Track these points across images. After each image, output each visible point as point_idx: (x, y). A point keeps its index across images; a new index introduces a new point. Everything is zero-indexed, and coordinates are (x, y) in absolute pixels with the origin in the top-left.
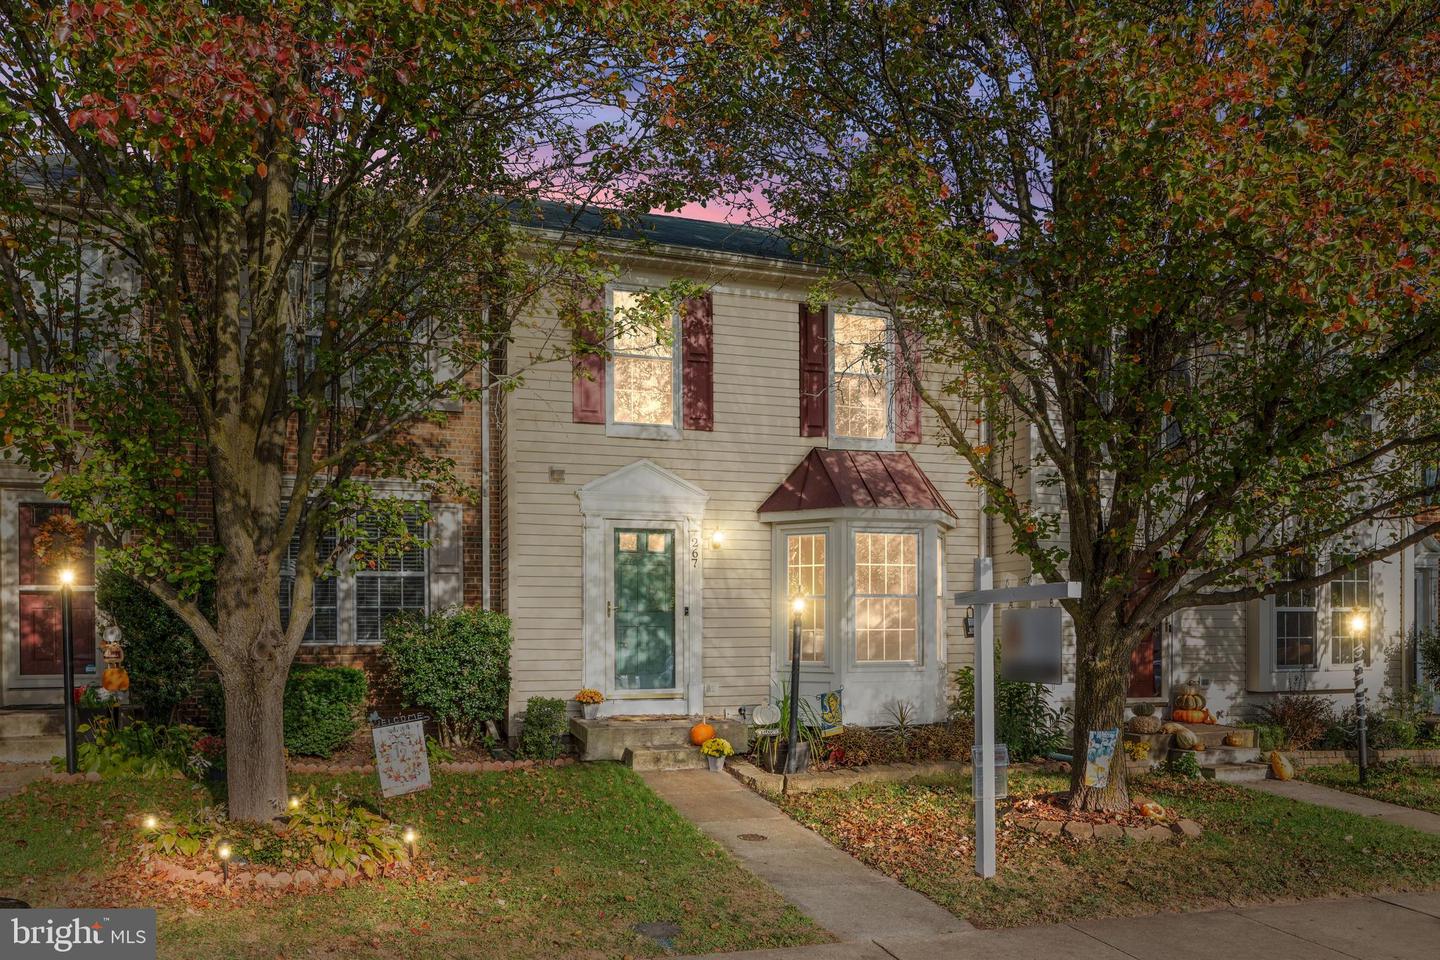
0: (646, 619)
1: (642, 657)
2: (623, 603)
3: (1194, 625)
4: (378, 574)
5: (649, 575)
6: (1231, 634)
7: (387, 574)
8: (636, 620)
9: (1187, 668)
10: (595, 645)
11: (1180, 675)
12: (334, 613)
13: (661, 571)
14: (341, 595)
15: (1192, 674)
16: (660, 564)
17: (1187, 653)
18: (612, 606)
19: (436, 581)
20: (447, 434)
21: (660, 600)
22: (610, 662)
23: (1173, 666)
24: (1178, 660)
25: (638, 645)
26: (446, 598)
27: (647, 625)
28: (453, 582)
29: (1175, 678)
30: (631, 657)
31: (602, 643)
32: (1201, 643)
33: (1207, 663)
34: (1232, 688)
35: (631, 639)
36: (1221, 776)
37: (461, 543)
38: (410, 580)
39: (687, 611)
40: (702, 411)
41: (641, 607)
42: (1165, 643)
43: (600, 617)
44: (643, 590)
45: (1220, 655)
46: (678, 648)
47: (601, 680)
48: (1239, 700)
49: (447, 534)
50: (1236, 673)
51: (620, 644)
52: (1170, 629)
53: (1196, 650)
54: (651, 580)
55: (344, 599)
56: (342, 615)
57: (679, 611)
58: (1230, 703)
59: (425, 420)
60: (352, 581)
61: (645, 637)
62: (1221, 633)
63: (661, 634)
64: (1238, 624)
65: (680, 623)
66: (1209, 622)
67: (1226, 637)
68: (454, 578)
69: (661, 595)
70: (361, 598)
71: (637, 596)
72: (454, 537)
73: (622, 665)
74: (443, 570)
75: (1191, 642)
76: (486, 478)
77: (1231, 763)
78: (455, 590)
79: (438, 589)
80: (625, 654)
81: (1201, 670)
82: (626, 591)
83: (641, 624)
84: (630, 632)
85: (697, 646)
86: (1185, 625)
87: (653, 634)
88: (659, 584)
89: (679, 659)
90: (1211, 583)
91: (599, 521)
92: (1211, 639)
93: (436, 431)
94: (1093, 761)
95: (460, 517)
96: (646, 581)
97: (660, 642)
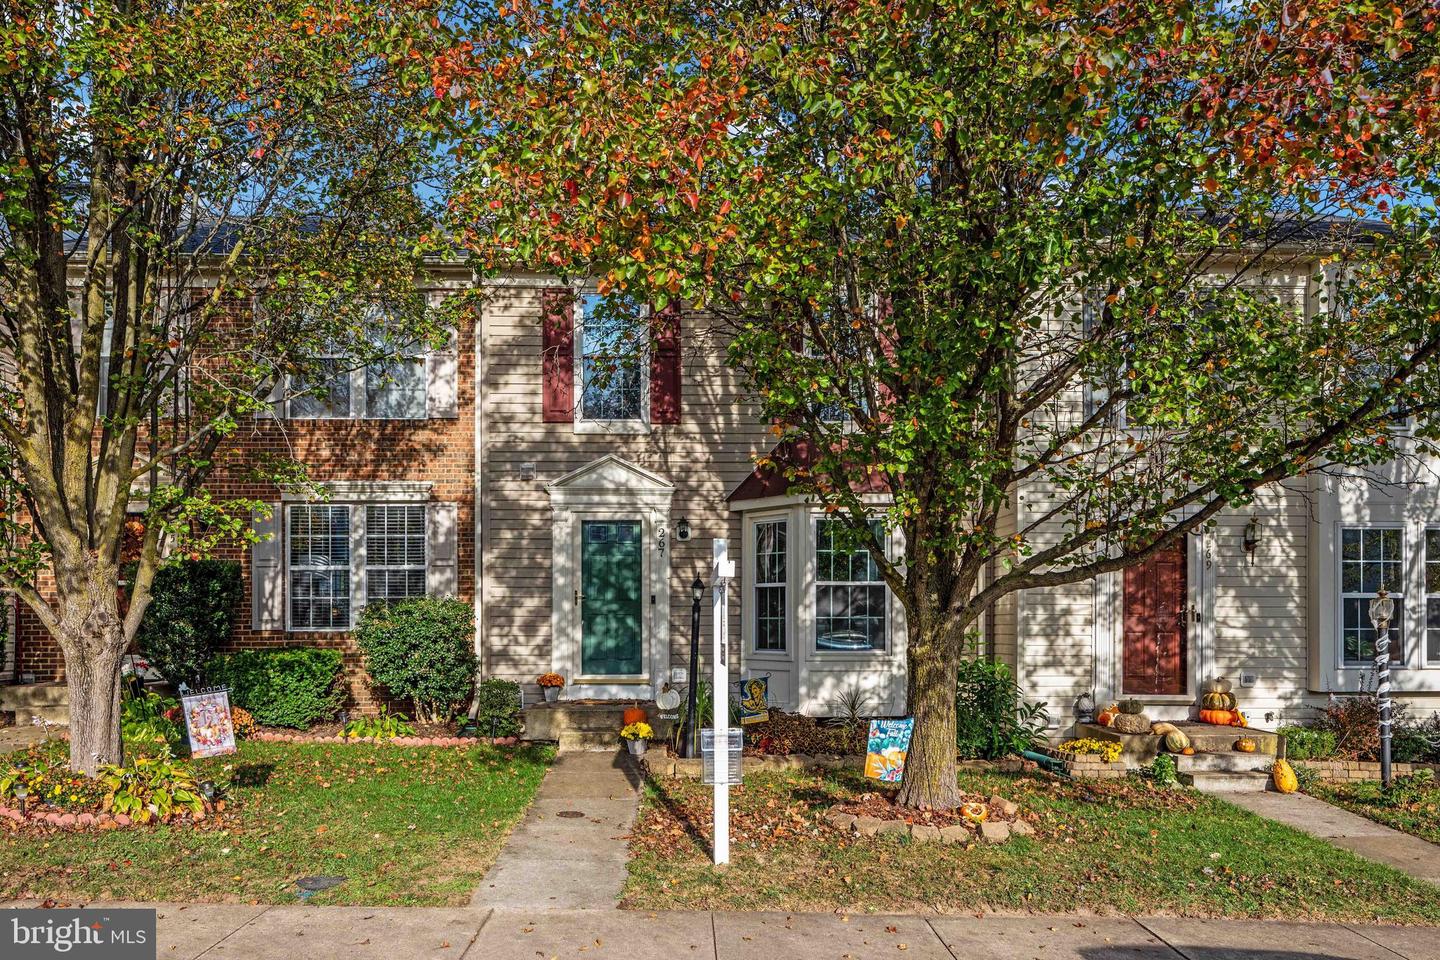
0: (614, 607)
1: (611, 643)
2: (592, 592)
3: (1232, 613)
4: (384, 568)
5: (619, 564)
6: (1285, 624)
7: (392, 567)
8: (605, 608)
9: (1224, 662)
10: (562, 632)
11: (1213, 670)
12: (347, 603)
13: (630, 560)
14: (352, 586)
15: (1230, 670)
16: (628, 554)
17: (1221, 646)
18: (580, 595)
19: (433, 573)
20: (444, 439)
21: (628, 589)
22: (576, 648)
23: (1203, 660)
24: (1209, 653)
25: (607, 631)
26: (442, 588)
27: (615, 612)
28: (448, 574)
29: (1205, 673)
30: (599, 644)
31: (569, 630)
32: (1242, 634)
33: (1252, 657)
34: (1287, 687)
35: (599, 626)
36: (1200, 784)
37: (456, 538)
38: (413, 573)
39: (653, 600)
40: (669, 404)
41: (609, 595)
42: (1190, 634)
43: (567, 606)
44: (612, 579)
45: (1270, 648)
46: (645, 635)
47: (569, 665)
48: (1296, 701)
49: (442, 530)
50: (1292, 669)
51: (588, 630)
52: (1199, 618)
53: (1236, 642)
54: (620, 570)
55: (356, 590)
56: (354, 604)
57: (646, 599)
58: (1282, 704)
59: (424, 427)
60: (362, 573)
61: (614, 625)
62: (1271, 623)
63: (630, 621)
64: (1295, 612)
65: (646, 613)
66: (1254, 610)
67: (1277, 627)
68: (448, 570)
69: (630, 583)
70: (371, 590)
71: (605, 586)
72: (449, 532)
73: (590, 652)
74: (439, 563)
75: (1227, 633)
76: (478, 477)
77: (1226, 771)
78: (449, 582)
79: (433, 580)
80: (593, 641)
81: (1242, 665)
82: (595, 580)
83: (610, 611)
84: (599, 619)
85: (663, 633)
86: (1219, 613)
87: (621, 621)
88: (626, 573)
89: (645, 646)
90: (1051, 562)
91: (566, 514)
92: (1256, 629)
93: (434, 437)
94: (878, 752)
95: (454, 514)
96: (615, 570)
97: (628, 629)
